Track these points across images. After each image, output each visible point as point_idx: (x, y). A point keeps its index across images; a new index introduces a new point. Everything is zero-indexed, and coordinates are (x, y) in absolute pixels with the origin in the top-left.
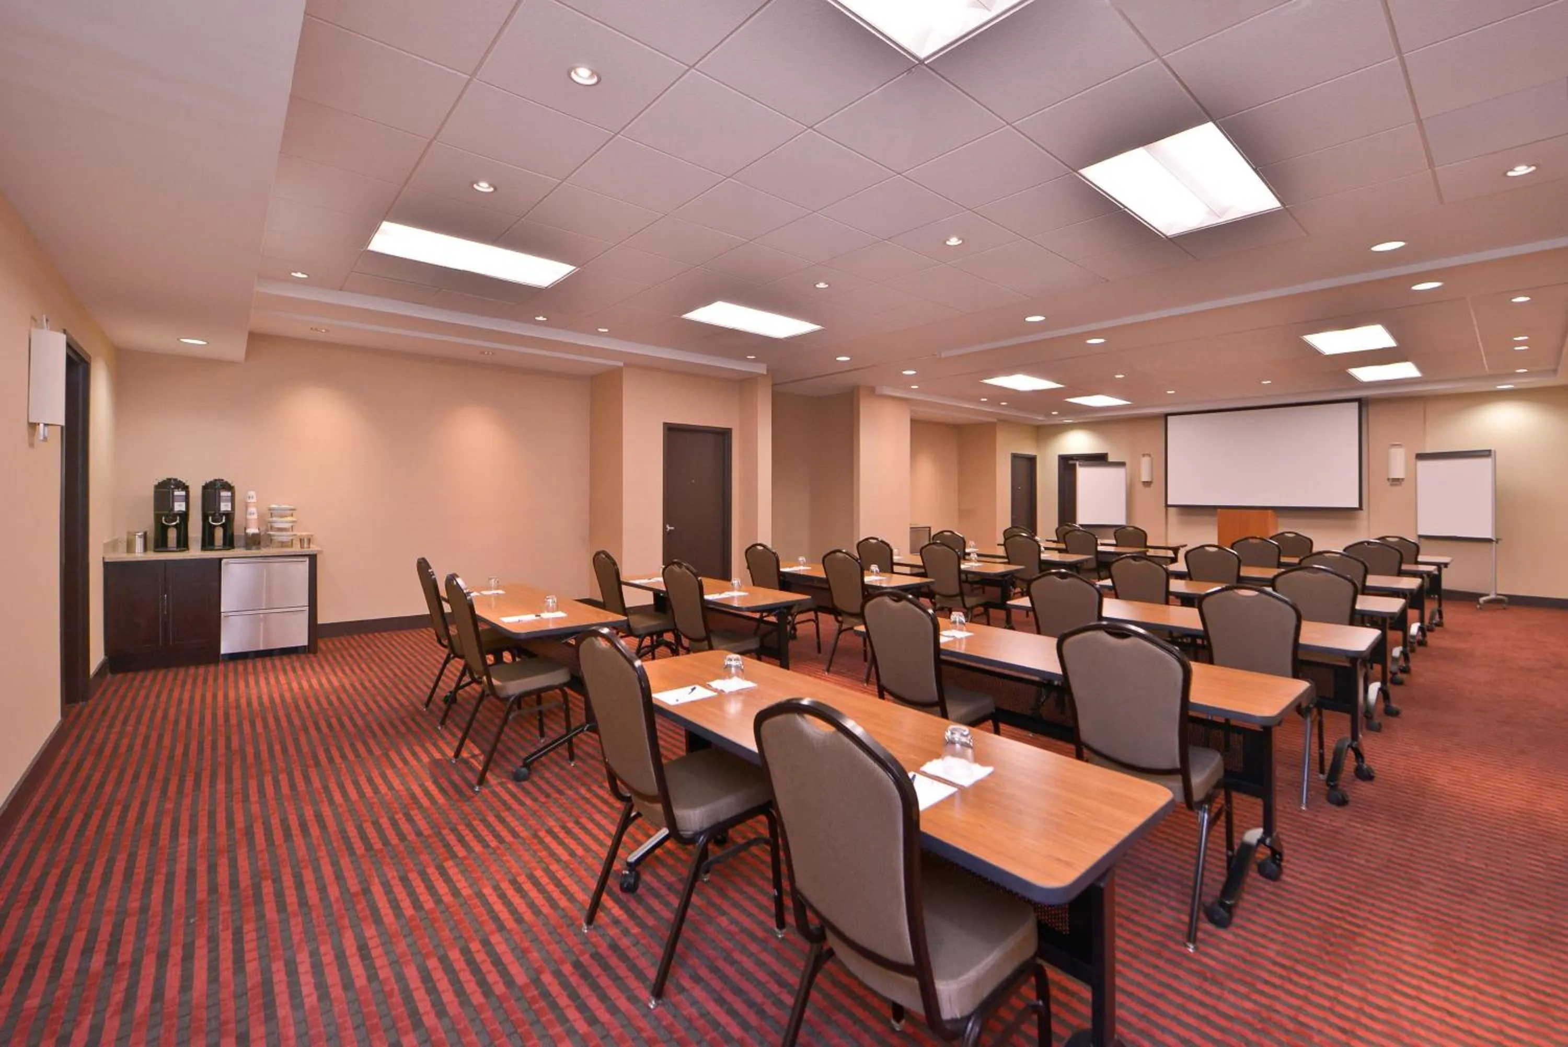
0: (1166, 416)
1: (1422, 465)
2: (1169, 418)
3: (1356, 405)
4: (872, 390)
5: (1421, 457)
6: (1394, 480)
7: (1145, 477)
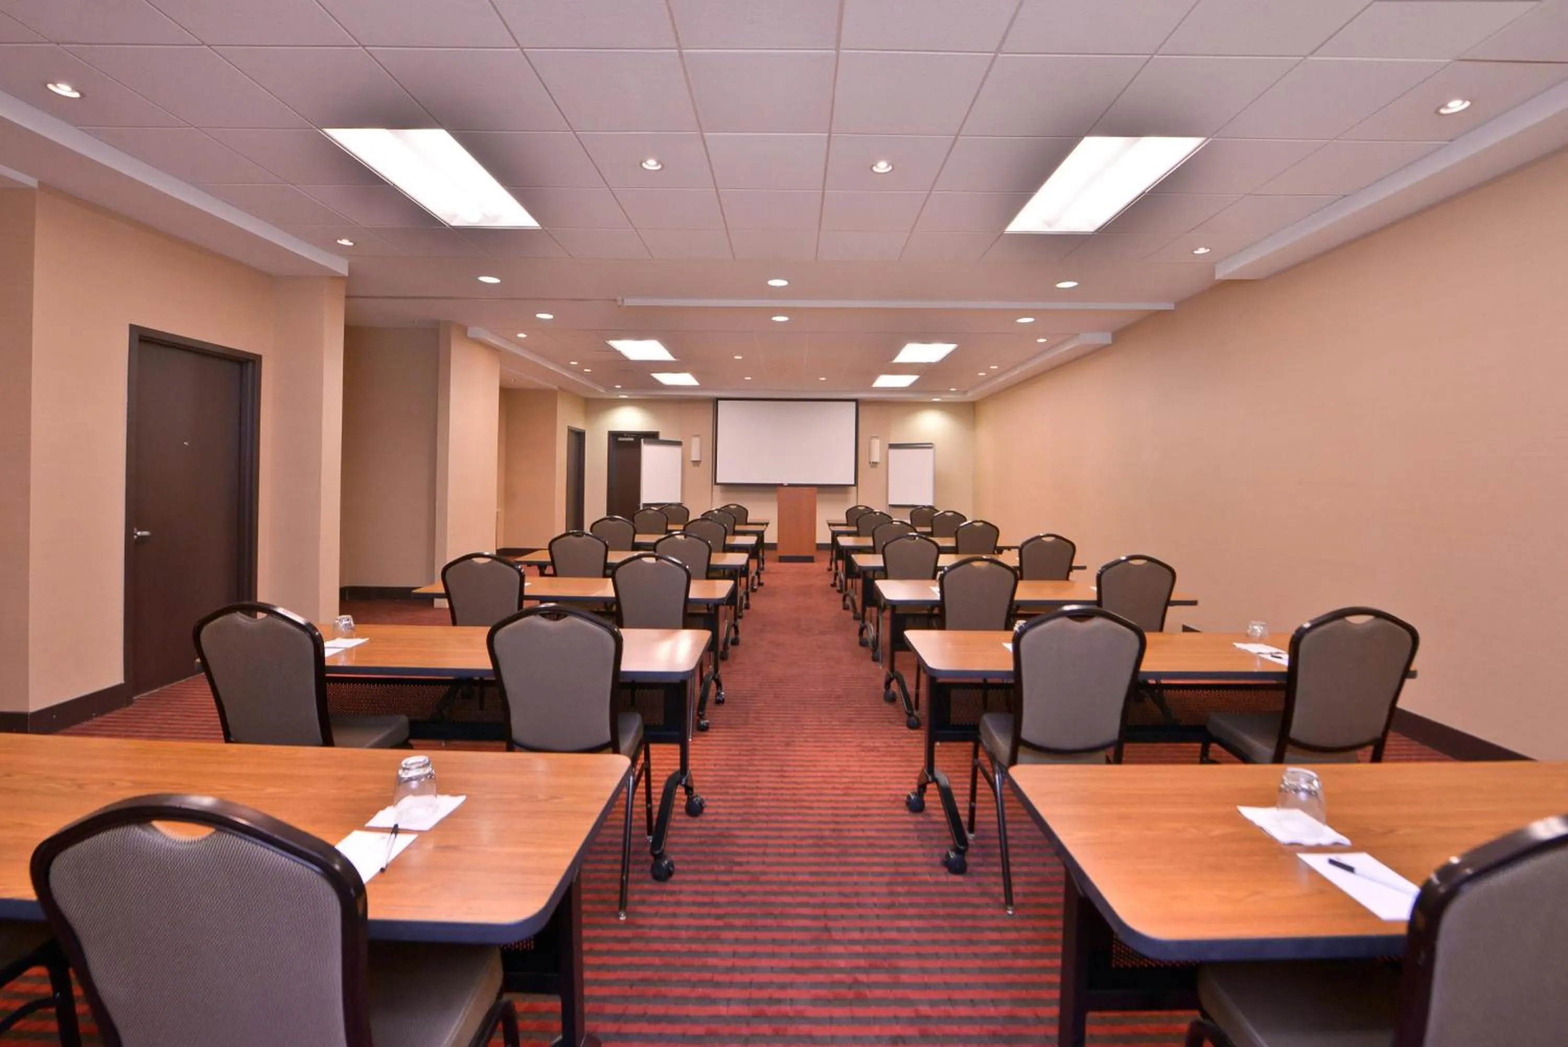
0: (718, 399)
1: (892, 452)
2: (720, 402)
3: (854, 404)
4: (464, 330)
5: (892, 446)
6: (873, 463)
7: (695, 457)
